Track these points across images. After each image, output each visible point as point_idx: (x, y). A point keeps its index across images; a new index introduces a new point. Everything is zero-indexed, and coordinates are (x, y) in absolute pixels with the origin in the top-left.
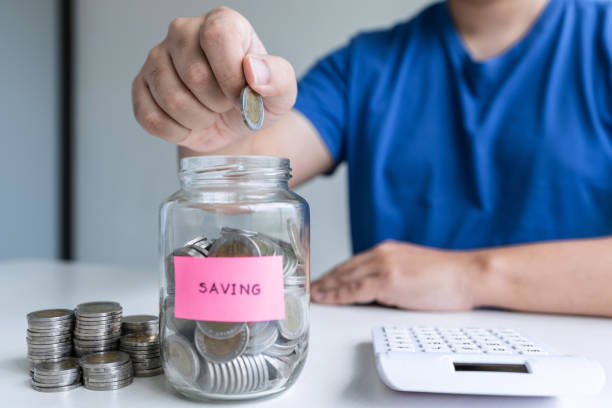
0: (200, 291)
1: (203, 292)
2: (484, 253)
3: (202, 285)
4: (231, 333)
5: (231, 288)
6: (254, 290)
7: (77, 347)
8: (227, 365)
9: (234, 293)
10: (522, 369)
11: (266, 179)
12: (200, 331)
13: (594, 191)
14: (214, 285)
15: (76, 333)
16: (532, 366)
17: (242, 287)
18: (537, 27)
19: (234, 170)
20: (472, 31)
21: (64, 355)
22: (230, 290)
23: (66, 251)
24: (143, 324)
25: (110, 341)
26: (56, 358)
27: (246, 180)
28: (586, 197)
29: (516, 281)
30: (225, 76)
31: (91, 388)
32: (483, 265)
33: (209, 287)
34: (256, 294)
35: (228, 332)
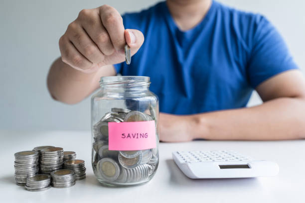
0: (122, 137)
1: (124, 138)
2: (196, 116)
3: (123, 135)
4: (135, 155)
5: (136, 135)
6: (145, 136)
7: (42, 169)
8: (133, 170)
9: (137, 138)
10: (247, 167)
12: (121, 155)
13: (232, 89)
14: (129, 135)
15: (42, 162)
17: (141, 134)
18: (206, 18)
21: (36, 173)
22: (136, 136)
24: (69, 156)
25: (60, 165)
26: (32, 175)
28: (229, 92)
29: (211, 127)
30: (117, 39)
31: (58, 187)
32: (197, 121)
33: (126, 135)
34: (146, 137)
35: (134, 155)
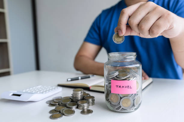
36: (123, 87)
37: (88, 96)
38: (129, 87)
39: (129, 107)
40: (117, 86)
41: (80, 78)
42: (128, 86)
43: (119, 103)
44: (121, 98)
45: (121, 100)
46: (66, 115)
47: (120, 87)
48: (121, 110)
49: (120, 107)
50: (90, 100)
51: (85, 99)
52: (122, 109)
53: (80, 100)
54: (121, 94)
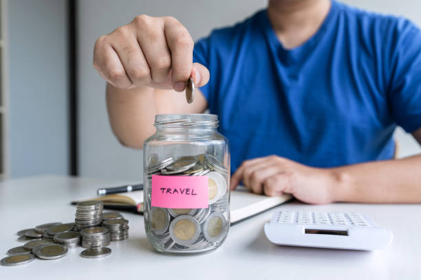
10: (345, 233)
11: (204, 127)
16: (350, 232)
19: (186, 122)
20: (282, 29)
23: (74, 170)
27: (192, 128)
32: (338, 178)
36: (175, 190)
37: (119, 218)
38: (190, 192)
39: (191, 239)
40: (164, 189)
41: (130, 188)
42: (187, 190)
43: (168, 231)
44: (172, 218)
45: (172, 222)
46: (41, 257)
47: (169, 190)
48: (173, 247)
49: (171, 241)
50: (117, 228)
51: (105, 226)
52: (176, 244)
53: (92, 226)
54: (174, 209)
